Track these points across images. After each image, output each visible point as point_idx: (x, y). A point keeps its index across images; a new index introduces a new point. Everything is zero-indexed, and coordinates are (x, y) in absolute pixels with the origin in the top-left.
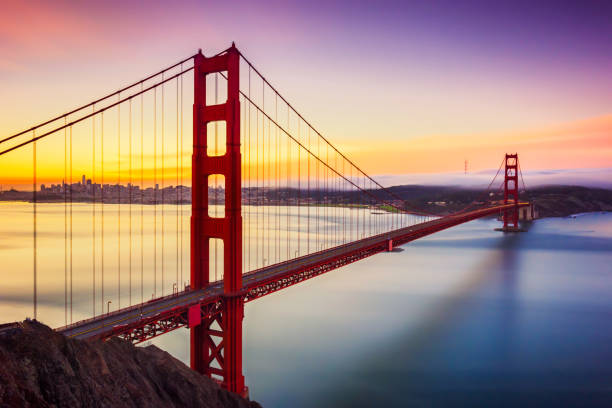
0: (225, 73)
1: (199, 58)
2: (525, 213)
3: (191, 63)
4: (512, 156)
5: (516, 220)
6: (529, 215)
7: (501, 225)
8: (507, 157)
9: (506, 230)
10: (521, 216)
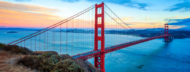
0: (101, 8)
1: (96, 5)
2: (170, 37)
3: (95, 6)
4: (166, 24)
5: (168, 39)
6: (171, 38)
7: (164, 40)
8: (165, 24)
9: (165, 41)
10: (169, 38)
